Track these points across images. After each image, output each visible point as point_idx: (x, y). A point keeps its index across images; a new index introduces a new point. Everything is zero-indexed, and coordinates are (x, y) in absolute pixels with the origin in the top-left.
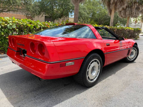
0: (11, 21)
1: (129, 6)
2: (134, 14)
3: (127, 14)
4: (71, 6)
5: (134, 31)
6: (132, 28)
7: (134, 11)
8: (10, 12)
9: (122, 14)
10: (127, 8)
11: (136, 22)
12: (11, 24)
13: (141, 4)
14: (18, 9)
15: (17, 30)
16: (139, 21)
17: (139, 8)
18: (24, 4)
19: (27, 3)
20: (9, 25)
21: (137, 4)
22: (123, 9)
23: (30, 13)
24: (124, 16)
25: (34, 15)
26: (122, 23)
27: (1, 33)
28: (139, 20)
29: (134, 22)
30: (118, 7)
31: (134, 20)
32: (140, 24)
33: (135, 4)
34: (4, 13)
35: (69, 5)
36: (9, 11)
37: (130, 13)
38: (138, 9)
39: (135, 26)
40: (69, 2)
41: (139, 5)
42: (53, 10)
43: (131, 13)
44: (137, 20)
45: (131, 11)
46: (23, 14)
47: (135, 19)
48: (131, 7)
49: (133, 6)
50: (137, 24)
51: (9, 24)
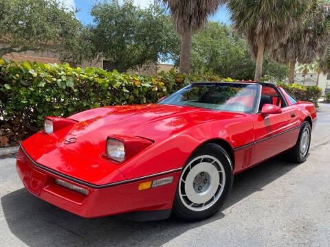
0: (63, 73)
1: (292, 39)
2: (306, 56)
3: (290, 56)
4: (166, 38)
5: (307, 92)
6: (302, 87)
7: (305, 49)
8: (28, 52)
9: (279, 56)
10: (290, 44)
11: (305, 72)
12: (64, 78)
13: (318, 34)
14: (46, 46)
15: (76, 90)
16: (310, 72)
17: (315, 44)
18: (61, 35)
19: (67, 32)
20: (60, 80)
21: (312, 36)
22: (281, 45)
23: (71, 54)
24: (282, 61)
25: (81, 58)
26: (275, 76)
27: (45, 97)
28: (312, 68)
29: (301, 72)
30: (272, 41)
31: (300, 69)
32: (315, 77)
33: (305, 34)
34: (14, 54)
35: (159, 37)
36: (25, 49)
37: (296, 53)
38: (312, 44)
39: (304, 81)
40: (161, 31)
41: (315, 36)
42: (123, 48)
44: (308, 67)
45: (297, 50)
46: (55, 56)
47: (303, 66)
48: (298, 41)
49: (303, 40)
50: (307, 77)
51: (60, 78)
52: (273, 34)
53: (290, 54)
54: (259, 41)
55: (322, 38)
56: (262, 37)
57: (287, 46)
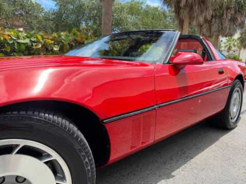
1: (216, 15)
2: (227, 30)
3: (214, 30)
7: (227, 24)
9: (205, 31)
10: (214, 19)
11: (229, 49)
13: (239, 11)
16: (233, 48)
17: (236, 19)
21: (233, 12)
22: (206, 21)
24: (207, 35)
28: (235, 46)
29: (226, 49)
30: (196, 14)
31: (225, 46)
32: (236, 52)
33: (227, 10)
38: (233, 20)
41: (236, 12)
43: (220, 29)
44: (232, 45)
45: (220, 25)
47: (228, 44)
48: (221, 16)
49: (225, 15)
50: (231, 52)
52: (197, 7)
53: (214, 29)
54: (185, 14)
55: (242, 14)
56: (187, 10)
57: (211, 21)
